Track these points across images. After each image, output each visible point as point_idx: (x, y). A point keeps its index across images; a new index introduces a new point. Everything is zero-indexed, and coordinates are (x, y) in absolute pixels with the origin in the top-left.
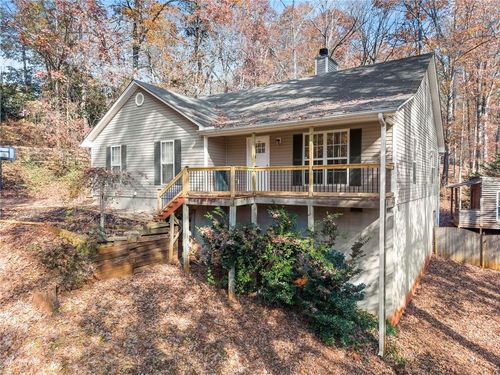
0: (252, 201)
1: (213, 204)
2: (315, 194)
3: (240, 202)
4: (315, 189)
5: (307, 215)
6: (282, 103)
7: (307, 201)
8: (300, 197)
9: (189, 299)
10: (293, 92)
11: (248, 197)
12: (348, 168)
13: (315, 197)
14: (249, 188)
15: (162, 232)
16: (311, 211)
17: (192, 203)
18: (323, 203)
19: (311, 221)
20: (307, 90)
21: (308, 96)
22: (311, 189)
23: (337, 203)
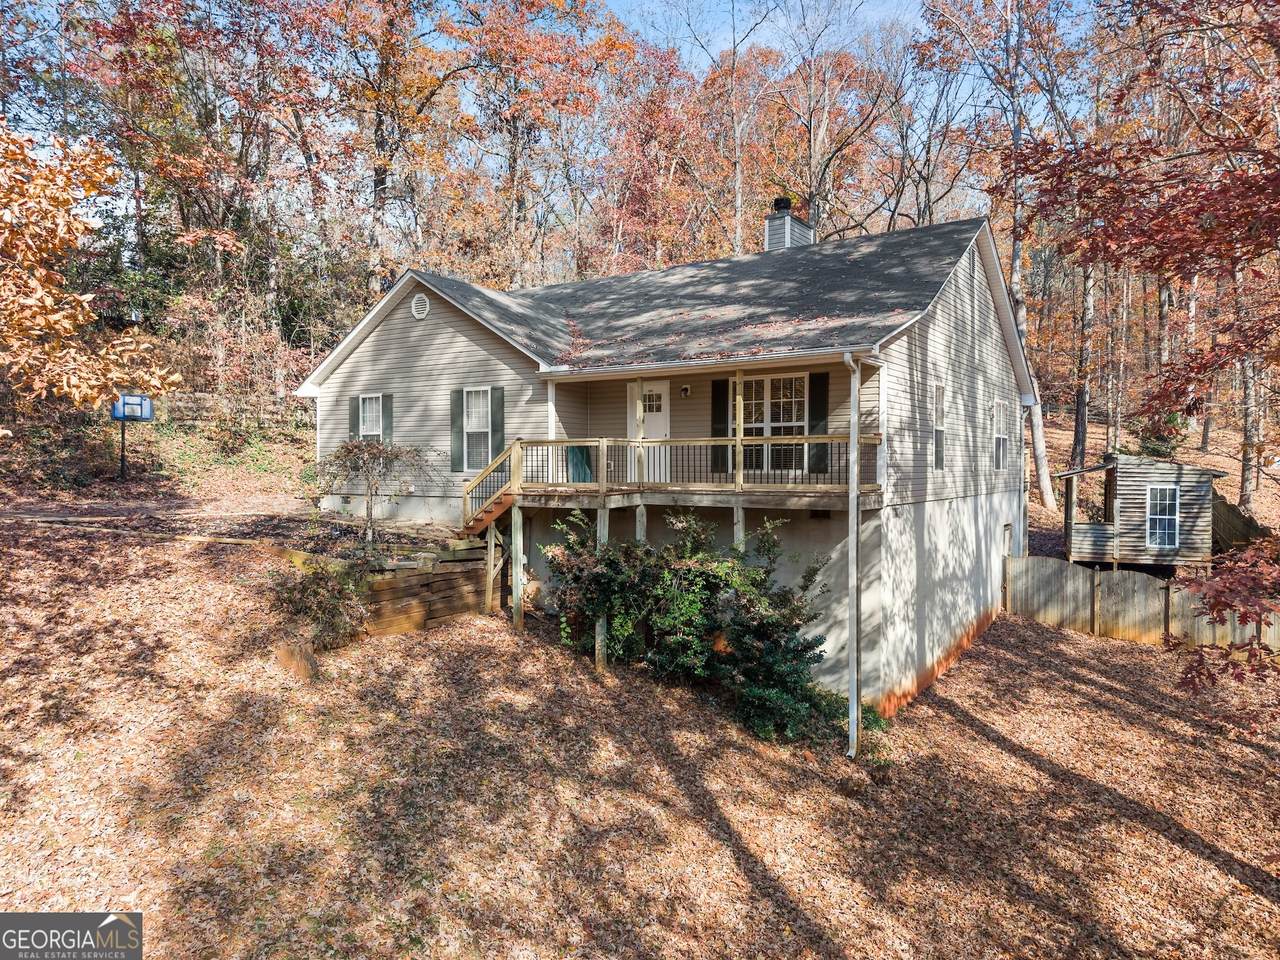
0: (637, 500)
1: (568, 505)
2: (747, 486)
3: (615, 502)
4: (747, 479)
5: (732, 524)
6: (696, 314)
7: (733, 499)
8: (720, 493)
9: (528, 668)
10: (718, 289)
11: (628, 494)
12: (806, 442)
13: (744, 493)
14: (632, 476)
15: (475, 555)
16: (739, 516)
17: (527, 504)
18: (757, 502)
19: (739, 533)
20: (745, 287)
21: (746, 300)
22: (740, 478)
23: (784, 504)
